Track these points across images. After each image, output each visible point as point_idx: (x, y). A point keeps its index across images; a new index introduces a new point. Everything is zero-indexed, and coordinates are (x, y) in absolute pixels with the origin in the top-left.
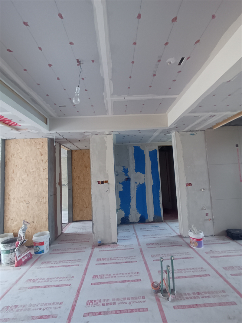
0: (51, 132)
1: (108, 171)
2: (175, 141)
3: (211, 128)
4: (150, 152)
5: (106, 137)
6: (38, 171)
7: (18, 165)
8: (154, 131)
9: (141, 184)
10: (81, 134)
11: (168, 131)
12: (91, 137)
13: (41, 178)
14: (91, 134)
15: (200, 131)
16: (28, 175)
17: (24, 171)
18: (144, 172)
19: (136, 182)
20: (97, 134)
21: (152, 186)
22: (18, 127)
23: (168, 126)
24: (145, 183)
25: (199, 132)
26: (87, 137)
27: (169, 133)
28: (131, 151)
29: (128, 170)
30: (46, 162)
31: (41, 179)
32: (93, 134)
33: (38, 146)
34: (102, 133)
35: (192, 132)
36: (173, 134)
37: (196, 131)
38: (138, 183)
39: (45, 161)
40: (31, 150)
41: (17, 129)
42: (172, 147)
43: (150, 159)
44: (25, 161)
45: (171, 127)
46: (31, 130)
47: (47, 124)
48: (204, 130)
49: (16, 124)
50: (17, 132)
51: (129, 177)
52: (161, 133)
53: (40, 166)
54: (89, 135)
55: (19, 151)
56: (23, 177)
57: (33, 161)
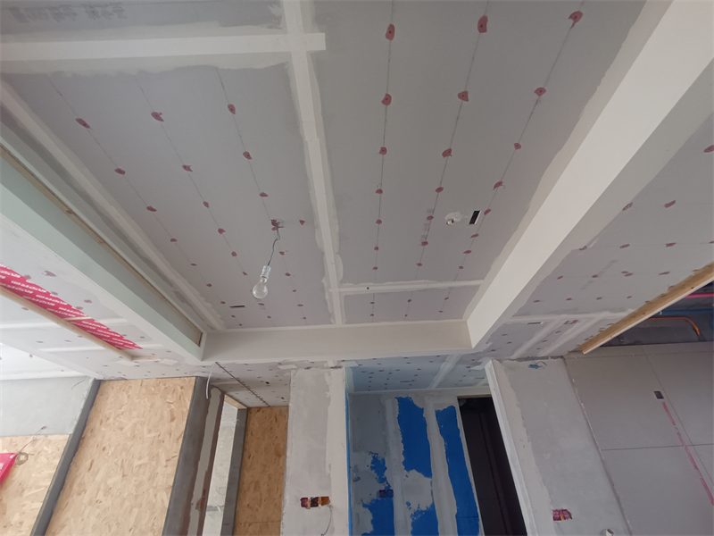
0: (206, 363)
1: (330, 466)
2: (495, 383)
3: (578, 351)
4: (438, 414)
5: (330, 374)
6: (154, 463)
7: (108, 447)
8: (442, 359)
9: (423, 508)
10: (272, 367)
11: (473, 359)
12: (295, 374)
13: (154, 485)
14: (294, 367)
15: (552, 357)
16: (124, 476)
17: (119, 463)
18: (427, 472)
19: (408, 504)
20: (308, 368)
21: (457, 516)
22: (136, 351)
23: (473, 346)
24: (433, 505)
25: (550, 360)
26: (287, 374)
27: (479, 364)
28: (392, 411)
29: (386, 465)
30: (178, 439)
31: (155, 488)
32: (299, 366)
33: (170, 396)
34: (321, 365)
35: (532, 360)
36: (489, 366)
37: (543, 358)
38: (414, 507)
39: (178, 435)
40: (152, 406)
41: (133, 357)
42: (491, 398)
43: (442, 432)
44: (129, 434)
45: (481, 350)
46: (162, 359)
47: (199, 345)
48: (562, 357)
49: (134, 345)
50: (132, 363)
51: (389, 486)
52: (457, 363)
53: (160, 451)
54: (289, 370)
55: (123, 410)
56: (110, 482)
57: (149, 436)
